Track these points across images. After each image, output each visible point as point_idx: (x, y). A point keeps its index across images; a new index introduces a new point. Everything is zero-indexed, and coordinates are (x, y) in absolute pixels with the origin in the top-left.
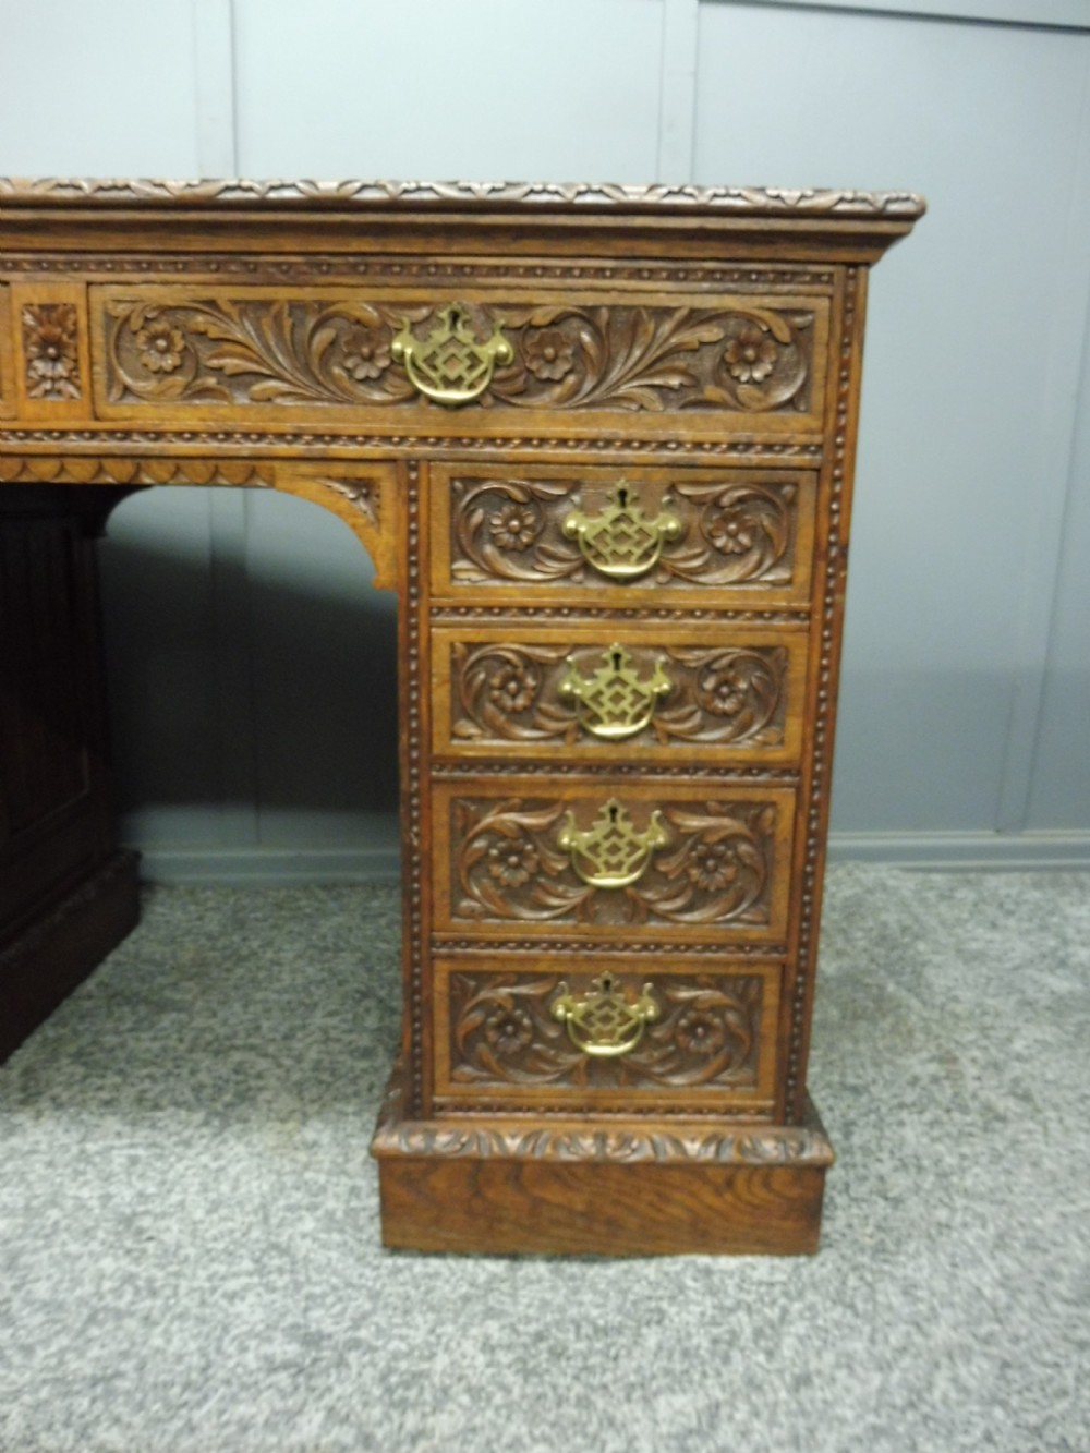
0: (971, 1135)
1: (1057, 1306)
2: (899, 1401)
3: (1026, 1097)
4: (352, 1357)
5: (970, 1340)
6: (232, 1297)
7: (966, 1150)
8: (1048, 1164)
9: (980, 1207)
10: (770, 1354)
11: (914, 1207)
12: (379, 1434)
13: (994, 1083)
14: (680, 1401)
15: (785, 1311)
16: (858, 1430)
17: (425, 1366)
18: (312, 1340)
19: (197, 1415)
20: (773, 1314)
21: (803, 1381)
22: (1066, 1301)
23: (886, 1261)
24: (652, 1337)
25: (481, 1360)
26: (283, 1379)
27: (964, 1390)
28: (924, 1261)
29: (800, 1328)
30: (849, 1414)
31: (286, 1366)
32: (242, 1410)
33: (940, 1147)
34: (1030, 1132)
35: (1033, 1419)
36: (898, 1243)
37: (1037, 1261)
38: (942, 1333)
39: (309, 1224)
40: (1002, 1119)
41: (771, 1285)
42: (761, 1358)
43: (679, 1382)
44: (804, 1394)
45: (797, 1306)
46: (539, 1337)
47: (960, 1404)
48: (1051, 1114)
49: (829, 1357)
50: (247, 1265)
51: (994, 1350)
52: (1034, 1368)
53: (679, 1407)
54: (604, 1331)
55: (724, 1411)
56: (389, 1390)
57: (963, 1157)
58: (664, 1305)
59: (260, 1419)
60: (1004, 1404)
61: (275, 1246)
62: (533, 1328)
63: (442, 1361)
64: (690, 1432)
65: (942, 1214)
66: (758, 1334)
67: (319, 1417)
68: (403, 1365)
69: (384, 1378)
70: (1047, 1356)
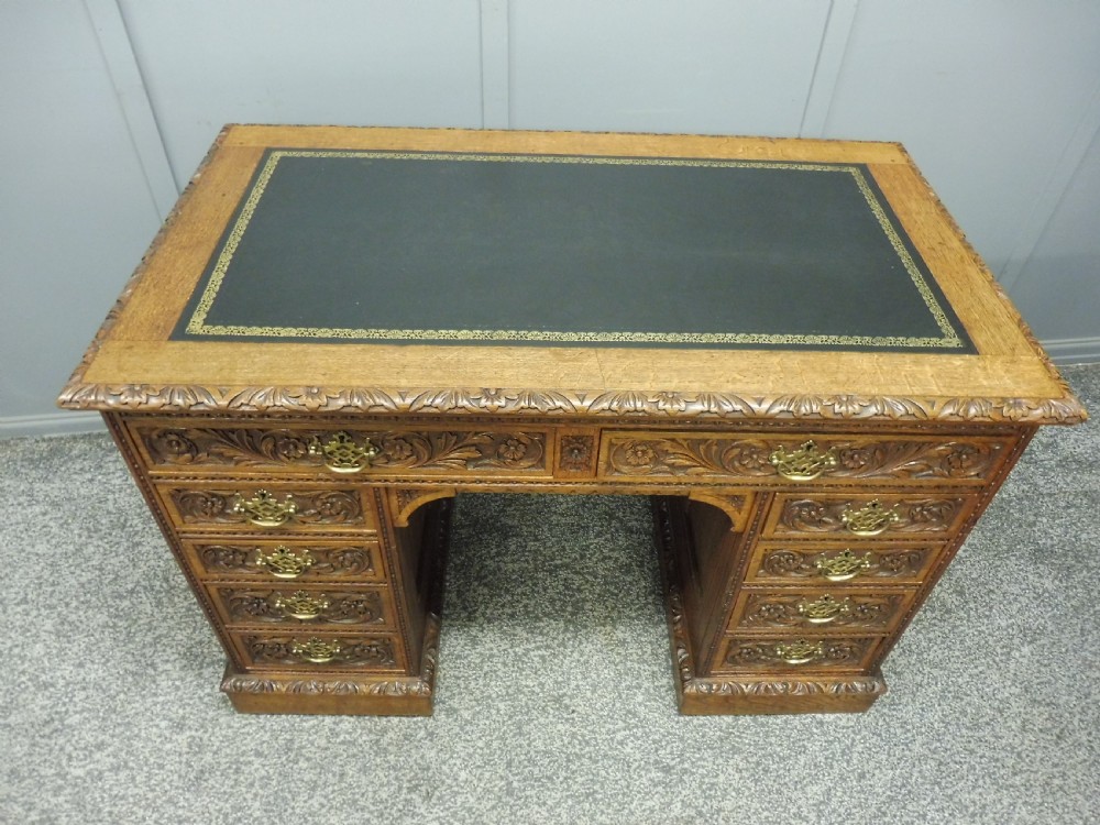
0: (935, 625)
1: (964, 731)
2: (899, 784)
3: (961, 593)
4: (685, 777)
5: (927, 752)
6: (621, 743)
7: (931, 635)
8: (968, 643)
9: (936, 672)
10: (848, 762)
11: (908, 676)
12: (704, 810)
13: (947, 586)
14: (815, 788)
15: (854, 740)
16: (883, 799)
17: (716, 780)
18: (667, 770)
19: (632, 807)
20: (848, 742)
21: (862, 776)
22: (967, 728)
23: (894, 710)
24: (802, 759)
25: (737, 776)
26: (660, 789)
27: (924, 777)
28: (910, 708)
29: (859, 748)
30: (880, 791)
31: (659, 783)
32: (649, 804)
33: (920, 636)
34: (961, 619)
35: (950, 792)
36: (900, 699)
37: (957, 705)
38: (916, 748)
39: (640, 698)
40: (949, 611)
41: (848, 728)
42: (845, 765)
43: (815, 780)
44: (863, 782)
45: (858, 737)
46: (758, 764)
47: (923, 784)
48: (972, 605)
49: (872, 764)
50: (621, 724)
51: (935, 756)
52: (951, 765)
53: (815, 790)
54: (783, 759)
55: (833, 792)
56: (704, 792)
57: (930, 640)
58: (805, 743)
59: (657, 808)
60: (939, 784)
61: (629, 712)
62: (755, 759)
63: (722, 778)
64: (821, 802)
65: (919, 678)
66: (843, 753)
67: (679, 805)
68: (706, 780)
69: (700, 787)
70: (957, 759)
